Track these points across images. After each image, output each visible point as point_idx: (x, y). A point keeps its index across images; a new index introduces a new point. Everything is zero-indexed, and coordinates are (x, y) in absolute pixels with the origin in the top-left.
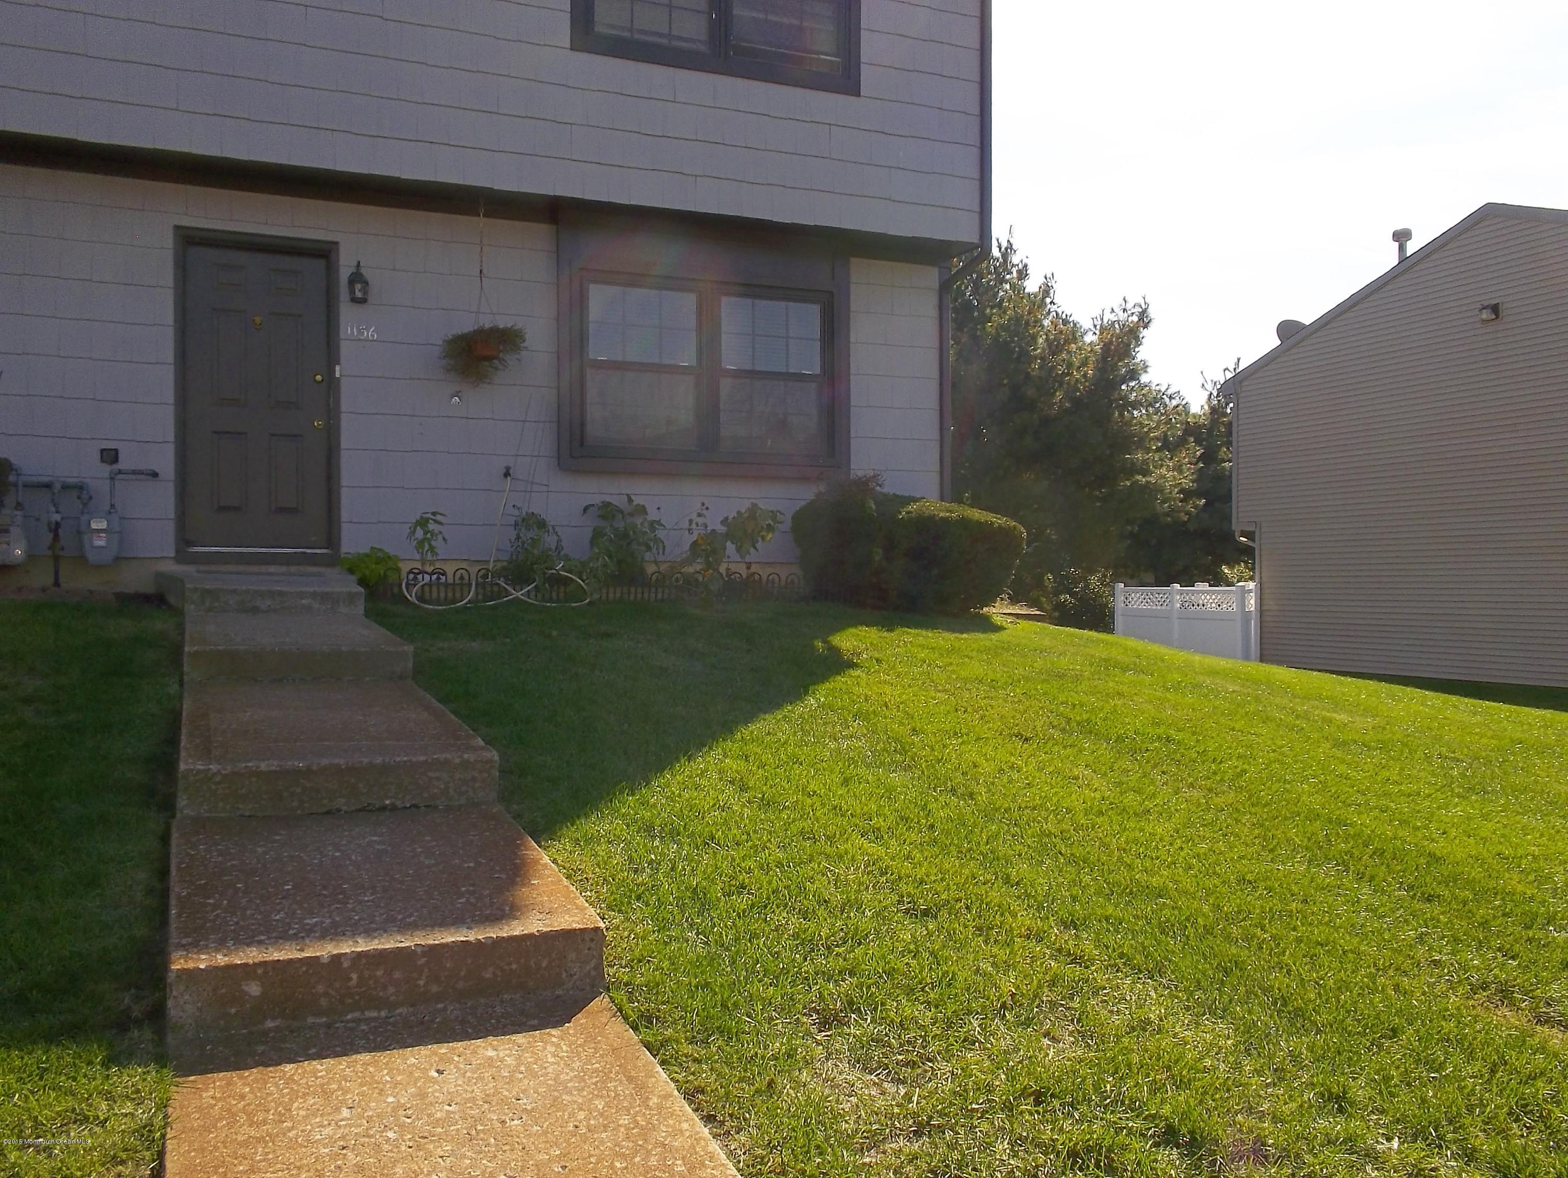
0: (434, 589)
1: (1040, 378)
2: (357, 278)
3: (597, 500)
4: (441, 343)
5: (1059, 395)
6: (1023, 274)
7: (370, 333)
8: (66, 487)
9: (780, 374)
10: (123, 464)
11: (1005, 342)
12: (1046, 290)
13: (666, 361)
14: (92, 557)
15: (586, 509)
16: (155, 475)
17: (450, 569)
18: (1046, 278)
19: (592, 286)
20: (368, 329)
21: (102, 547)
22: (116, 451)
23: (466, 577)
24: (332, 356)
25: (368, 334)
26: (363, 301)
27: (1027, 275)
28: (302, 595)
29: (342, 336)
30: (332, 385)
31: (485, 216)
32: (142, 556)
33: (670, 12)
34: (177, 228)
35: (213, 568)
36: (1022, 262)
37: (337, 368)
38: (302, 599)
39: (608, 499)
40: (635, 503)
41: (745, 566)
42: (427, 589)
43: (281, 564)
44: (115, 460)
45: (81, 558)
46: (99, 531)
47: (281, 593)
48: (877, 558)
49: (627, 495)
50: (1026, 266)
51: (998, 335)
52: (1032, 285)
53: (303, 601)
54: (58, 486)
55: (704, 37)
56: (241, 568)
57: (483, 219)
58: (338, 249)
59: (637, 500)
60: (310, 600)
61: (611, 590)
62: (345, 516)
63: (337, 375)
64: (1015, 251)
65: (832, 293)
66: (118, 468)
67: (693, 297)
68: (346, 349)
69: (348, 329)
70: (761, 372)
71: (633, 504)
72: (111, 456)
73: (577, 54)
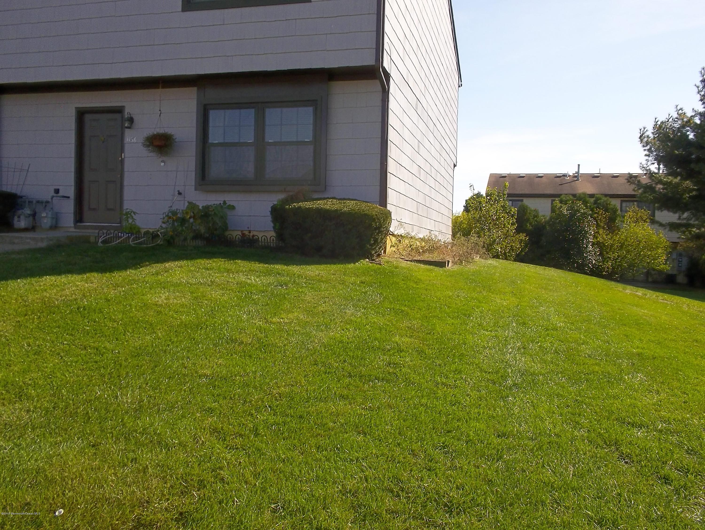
2: (131, 120)
3: (211, 203)
7: (134, 140)
8: (38, 202)
9: (293, 142)
10: (60, 194)
13: (242, 141)
16: (69, 197)
19: (210, 111)
22: (59, 189)
24: (122, 150)
26: (131, 128)
29: (125, 142)
30: (122, 162)
32: (60, 226)
34: (76, 108)
37: (123, 155)
40: (228, 204)
41: (248, 232)
46: (44, 217)
49: (224, 201)
54: (34, 202)
58: (124, 109)
63: (123, 157)
65: (316, 100)
66: (58, 195)
67: (253, 110)
68: (127, 147)
69: (127, 139)
70: (284, 142)
71: (227, 205)
72: (57, 191)
73: (186, 13)
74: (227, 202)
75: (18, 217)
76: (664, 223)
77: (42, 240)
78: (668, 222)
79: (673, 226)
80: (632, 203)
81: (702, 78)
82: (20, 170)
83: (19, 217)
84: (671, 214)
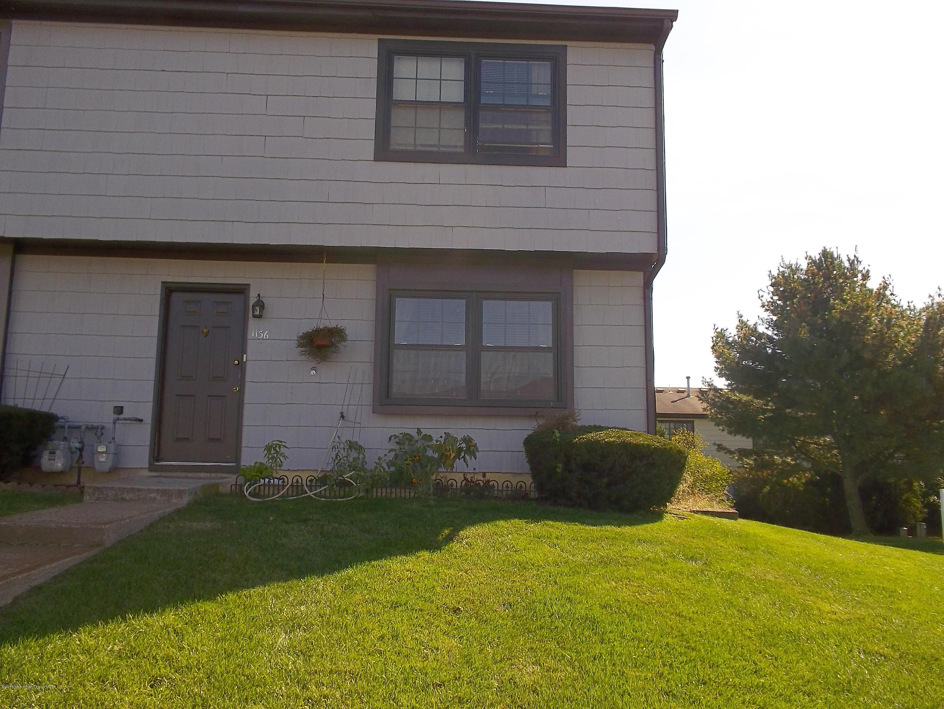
0: (267, 488)
1: (874, 345)
2: (260, 304)
3: (397, 432)
4: (296, 338)
5: (891, 356)
6: (866, 277)
7: (265, 335)
8: (87, 428)
9: (524, 348)
10: (126, 414)
11: (847, 322)
12: (885, 286)
13: (445, 343)
14: (97, 466)
15: (390, 438)
16: (141, 421)
17: (290, 475)
18: (884, 278)
19: (397, 299)
20: (263, 333)
21: (104, 462)
22: (122, 407)
23: (300, 480)
24: (244, 351)
25: (263, 336)
26: (260, 317)
27: (869, 277)
28: (150, 491)
29: (248, 338)
30: (242, 365)
31: (326, 262)
32: (122, 467)
33: (440, 131)
34: (162, 282)
35: (169, 474)
36: (864, 268)
37: (245, 356)
38: (150, 493)
39: (407, 431)
41: (481, 475)
42: (262, 488)
43: (206, 472)
44: (121, 412)
45: (91, 468)
46: (103, 453)
47: (139, 490)
48: (559, 470)
49: (418, 428)
50: (868, 271)
51: (841, 317)
52: (873, 284)
53: (151, 495)
54: (83, 428)
55: (462, 144)
56: (184, 474)
57: (325, 264)
58: (249, 288)
59: (424, 432)
60: (155, 494)
61: (407, 491)
62: (244, 444)
63: (245, 360)
64: (860, 262)
65: (560, 293)
66: (121, 416)
67: (464, 302)
68: (251, 346)
69: (252, 333)
70: (510, 347)
71: (422, 434)
72: (119, 410)
73: (378, 163)
74: (421, 430)
75: (51, 453)
76: (733, 449)
77: (180, 493)
78: (737, 448)
79: (743, 453)
80: (681, 424)
81: (771, 282)
82: (50, 375)
83: (53, 453)
84: (744, 439)
